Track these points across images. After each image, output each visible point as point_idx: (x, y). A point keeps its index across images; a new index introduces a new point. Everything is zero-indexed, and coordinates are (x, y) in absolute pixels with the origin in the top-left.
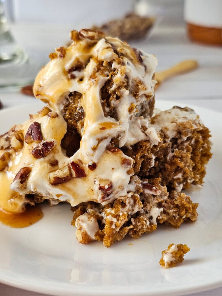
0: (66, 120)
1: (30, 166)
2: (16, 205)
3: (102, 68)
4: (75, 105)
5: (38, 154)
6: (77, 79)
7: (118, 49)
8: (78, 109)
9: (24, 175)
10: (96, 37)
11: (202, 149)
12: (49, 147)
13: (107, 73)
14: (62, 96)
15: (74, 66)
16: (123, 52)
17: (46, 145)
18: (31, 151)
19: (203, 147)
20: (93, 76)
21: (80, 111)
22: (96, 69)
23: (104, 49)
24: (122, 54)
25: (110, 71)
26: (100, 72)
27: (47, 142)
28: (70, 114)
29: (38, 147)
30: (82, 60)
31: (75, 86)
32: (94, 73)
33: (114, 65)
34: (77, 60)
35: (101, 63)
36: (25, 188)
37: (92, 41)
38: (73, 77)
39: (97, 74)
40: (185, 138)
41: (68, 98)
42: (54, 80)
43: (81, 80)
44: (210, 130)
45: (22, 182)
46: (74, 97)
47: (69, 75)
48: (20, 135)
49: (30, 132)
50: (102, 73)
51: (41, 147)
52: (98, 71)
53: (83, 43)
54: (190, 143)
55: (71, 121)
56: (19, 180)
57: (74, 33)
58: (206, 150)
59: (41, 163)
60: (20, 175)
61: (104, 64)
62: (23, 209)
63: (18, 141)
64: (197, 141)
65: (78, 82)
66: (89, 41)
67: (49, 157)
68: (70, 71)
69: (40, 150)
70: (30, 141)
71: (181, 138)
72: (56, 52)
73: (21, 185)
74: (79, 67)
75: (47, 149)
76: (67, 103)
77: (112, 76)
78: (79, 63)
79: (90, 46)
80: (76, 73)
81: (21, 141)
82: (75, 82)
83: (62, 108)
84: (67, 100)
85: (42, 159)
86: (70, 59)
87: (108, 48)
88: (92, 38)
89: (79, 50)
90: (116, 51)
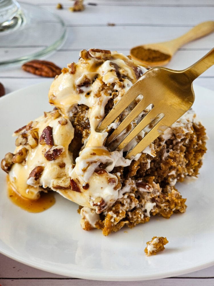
0: (74, 126)
1: (43, 165)
2: (32, 193)
3: (106, 88)
4: (82, 115)
5: (49, 157)
6: (85, 94)
7: (121, 71)
8: (84, 119)
9: (38, 173)
10: (102, 57)
11: (196, 146)
12: (58, 153)
13: (110, 92)
14: (72, 106)
15: (83, 82)
16: (125, 74)
17: (56, 151)
18: (44, 153)
19: (197, 144)
20: (98, 95)
21: (87, 121)
22: (101, 89)
23: (108, 71)
24: (125, 76)
25: (113, 91)
26: (104, 91)
27: (57, 149)
28: (78, 121)
29: (49, 151)
30: (89, 77)
31: (82, 100)
32: (99, 92)
33: (116, 87)
34: (86, 77)
35: (104, 85)
36: (39, 183)
37: (99, 61)
38: (81, 92)
39: (102, 93)
40: (179, 140)
41: (77, 107)
42: (65, 93)
43: (88, 94)
45: (36, 179)
46: (82, 107)
47: (78, 90)
48: (35, 133)
49: (44, 136)
50: (106, 93)
51: (51, 152)
52: (102, 90)
53: (91, 62)
54: (185, 143)
55: (79, 127)
56: (34, 178)
57: (84, 53)
58: (201, 146)
59: (52, 165)
60: (34, 173)
61: (108, 85)
62: (38, 196)
63: (34, 140)
64: (191, 140)
65: (86, 96)
66: (96, 60)
67: (57, 161)
68: (80, 86)
69: (51, 154)
70: (44, 143)
71: (175, 139)
72: (68, 68)
73: (35, 181)
74: (87, 83)
75: (56, 154)
76: (76, 111)
77: (114, 95)
78: (87, 80)
79: (98, 65)
80: (83, 88)
81: (36, 139)
82: (83, 96)
83: (71, 115)
84: (76, 109)
85: (53, 162)
86: (80, 76)
87: (111, 71)
88: (99, 58)
89: (87, 68)
90: (118, 74)
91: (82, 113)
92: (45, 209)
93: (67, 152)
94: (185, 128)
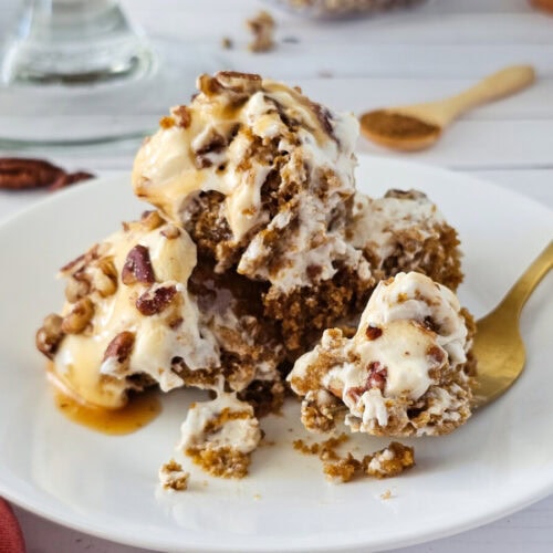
0: (195, 240)
1: (132, 330)
2: (110, 394)
3: (260, 149)
4: (212, 214)
5: (147, 308)
6: (215, 168)
7: (288, 112)
8: (217, 222)
9: (124, 347)
10: (246, 87)
11: (443, 269)
12: (167, 297)
13: (269, 157)
14: (188, 198)
15: (208, 143)
16: (297, 117)
17: (162, 293)
18: (134, 301)
19: (446, 265)
20: (243, 166)
21: (223, 226)
22: (250, 152)
23: (263, 114)
24: (296, 123)
25: (276, 154)
26: (256, 156)
27: (163, 288)
28: (203, 229)
29: (146, 295)
30: (222, 132)
31: (210, 181)
32: (247, 158)
33: (283, 146)
34: (214, 132)
35: (257, 141)
36: (127, 369)
37: (240, 95)
38: (207, 164)
39: (252, 160)
40: (411, 256)
41: (199, 199)
42: (172, 170)
43: (222, 168)
44: (457, 230)
45: (121, 360)
46: (210, 199)
47: (199, 160)
48: (109, 265)
49: (131, 265)
50: (261, 159)
51: (152, 296)
52: (252, 155)
53: (222, 99)
54: (422, 260)
55: (205, 241)
56: (117, 358)
57: (206, 80)
58: (452, 268)
59: (154, 325)
60: (115, 348)
61: (264, 143)
63: (107, 280)
64: (434, 257)
65: (217, 172)
66: (234, 94)
67: (166, 313)
68: (201, 152)
69: (151, 302)
70: (132, 280)
71: (403, 255)
72: (173, 116)
73: (120, 365)
74: (216, 145)
75: (163, 300)
76: (197, 209)
77: (278, 163)
78: (217, 138)
79: (238, 103)
80: (211, 156)
81: (112, 276)
82: (211, 173)
83: (188, 217)
84: (197, 203)
85: (155, 317)
86: (200, 131)
87: (269, 112)
88: (238, 89)
89: (215, 113)
90: (284, 119)
91: (211, 211)
92: (140, 425)
93: (185, 294)
94: (422, 229)
